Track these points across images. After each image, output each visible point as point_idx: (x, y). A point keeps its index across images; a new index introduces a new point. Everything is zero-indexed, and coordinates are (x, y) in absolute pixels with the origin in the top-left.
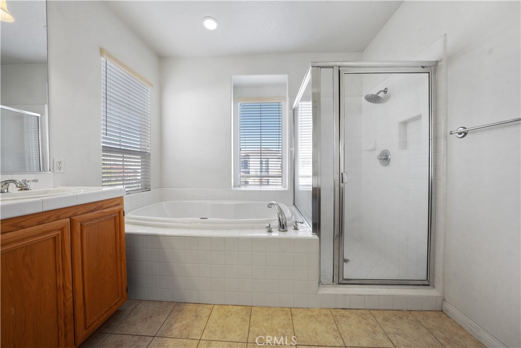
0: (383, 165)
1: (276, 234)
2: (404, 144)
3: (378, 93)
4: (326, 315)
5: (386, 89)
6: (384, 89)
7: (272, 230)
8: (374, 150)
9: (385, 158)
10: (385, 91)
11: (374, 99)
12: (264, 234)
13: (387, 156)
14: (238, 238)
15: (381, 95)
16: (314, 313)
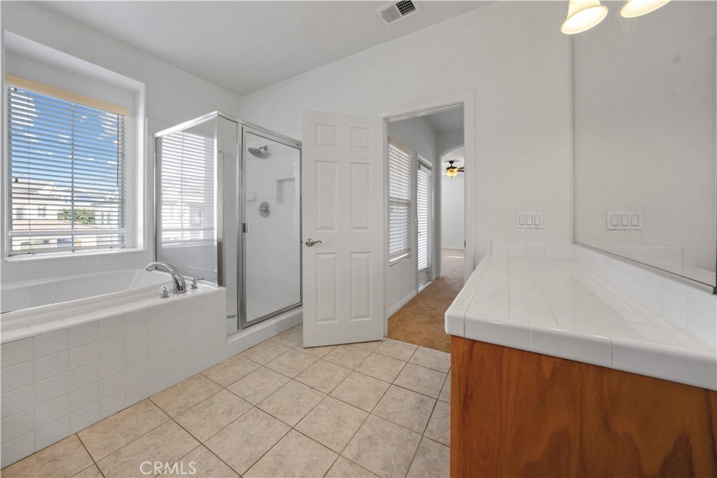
0: (263, 216)
1: (173, 298)
2: (280, 199)
3: (260, 148)
4: (238, 359)
5: (266, 146)
6: (264, 146)
7: (169, 295)
8: (254, 200)
9: (265, 210)
10: (266, 148)
11: (256, 153)
12: (159, 301)
13: (267, 207)
14: (124, 314)
15: (262, 150)
16: (227, 364)
